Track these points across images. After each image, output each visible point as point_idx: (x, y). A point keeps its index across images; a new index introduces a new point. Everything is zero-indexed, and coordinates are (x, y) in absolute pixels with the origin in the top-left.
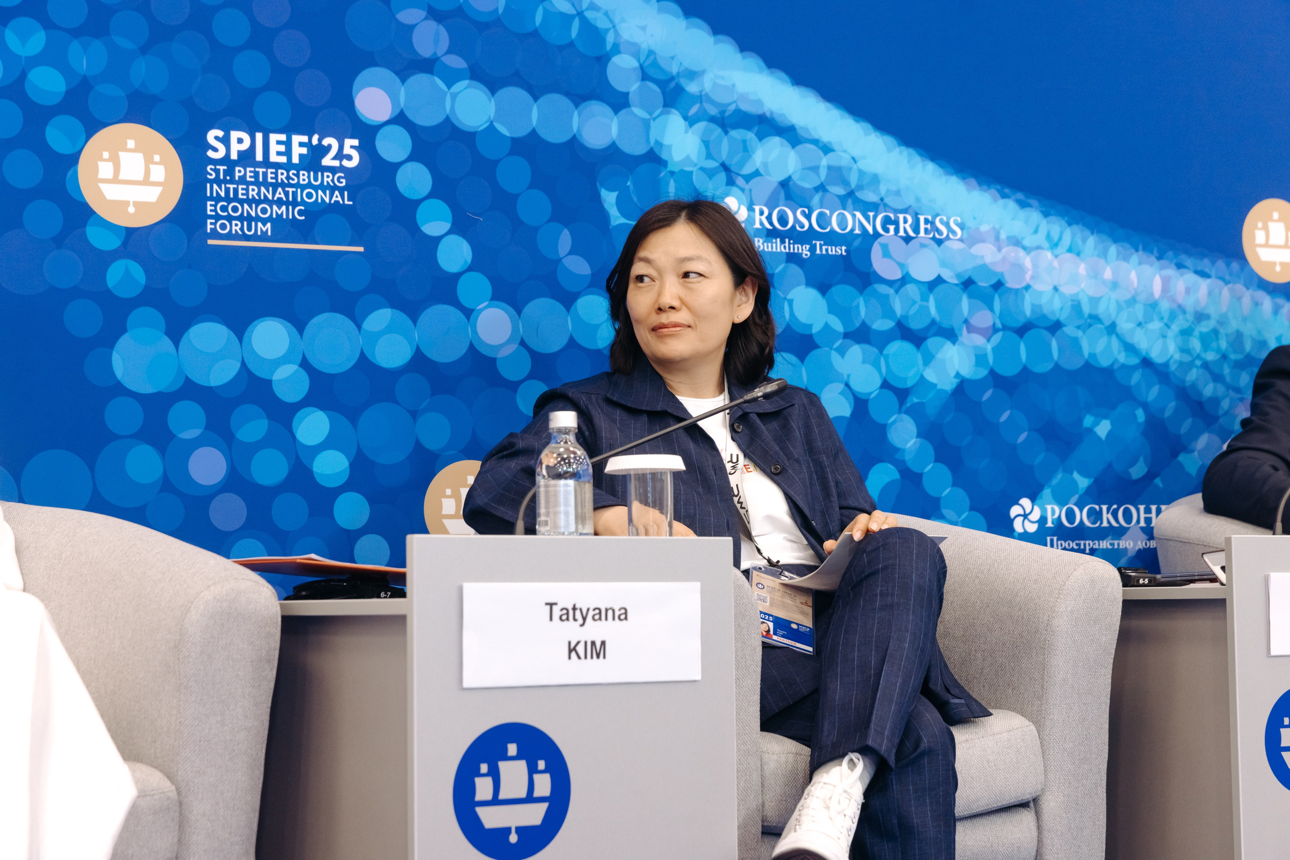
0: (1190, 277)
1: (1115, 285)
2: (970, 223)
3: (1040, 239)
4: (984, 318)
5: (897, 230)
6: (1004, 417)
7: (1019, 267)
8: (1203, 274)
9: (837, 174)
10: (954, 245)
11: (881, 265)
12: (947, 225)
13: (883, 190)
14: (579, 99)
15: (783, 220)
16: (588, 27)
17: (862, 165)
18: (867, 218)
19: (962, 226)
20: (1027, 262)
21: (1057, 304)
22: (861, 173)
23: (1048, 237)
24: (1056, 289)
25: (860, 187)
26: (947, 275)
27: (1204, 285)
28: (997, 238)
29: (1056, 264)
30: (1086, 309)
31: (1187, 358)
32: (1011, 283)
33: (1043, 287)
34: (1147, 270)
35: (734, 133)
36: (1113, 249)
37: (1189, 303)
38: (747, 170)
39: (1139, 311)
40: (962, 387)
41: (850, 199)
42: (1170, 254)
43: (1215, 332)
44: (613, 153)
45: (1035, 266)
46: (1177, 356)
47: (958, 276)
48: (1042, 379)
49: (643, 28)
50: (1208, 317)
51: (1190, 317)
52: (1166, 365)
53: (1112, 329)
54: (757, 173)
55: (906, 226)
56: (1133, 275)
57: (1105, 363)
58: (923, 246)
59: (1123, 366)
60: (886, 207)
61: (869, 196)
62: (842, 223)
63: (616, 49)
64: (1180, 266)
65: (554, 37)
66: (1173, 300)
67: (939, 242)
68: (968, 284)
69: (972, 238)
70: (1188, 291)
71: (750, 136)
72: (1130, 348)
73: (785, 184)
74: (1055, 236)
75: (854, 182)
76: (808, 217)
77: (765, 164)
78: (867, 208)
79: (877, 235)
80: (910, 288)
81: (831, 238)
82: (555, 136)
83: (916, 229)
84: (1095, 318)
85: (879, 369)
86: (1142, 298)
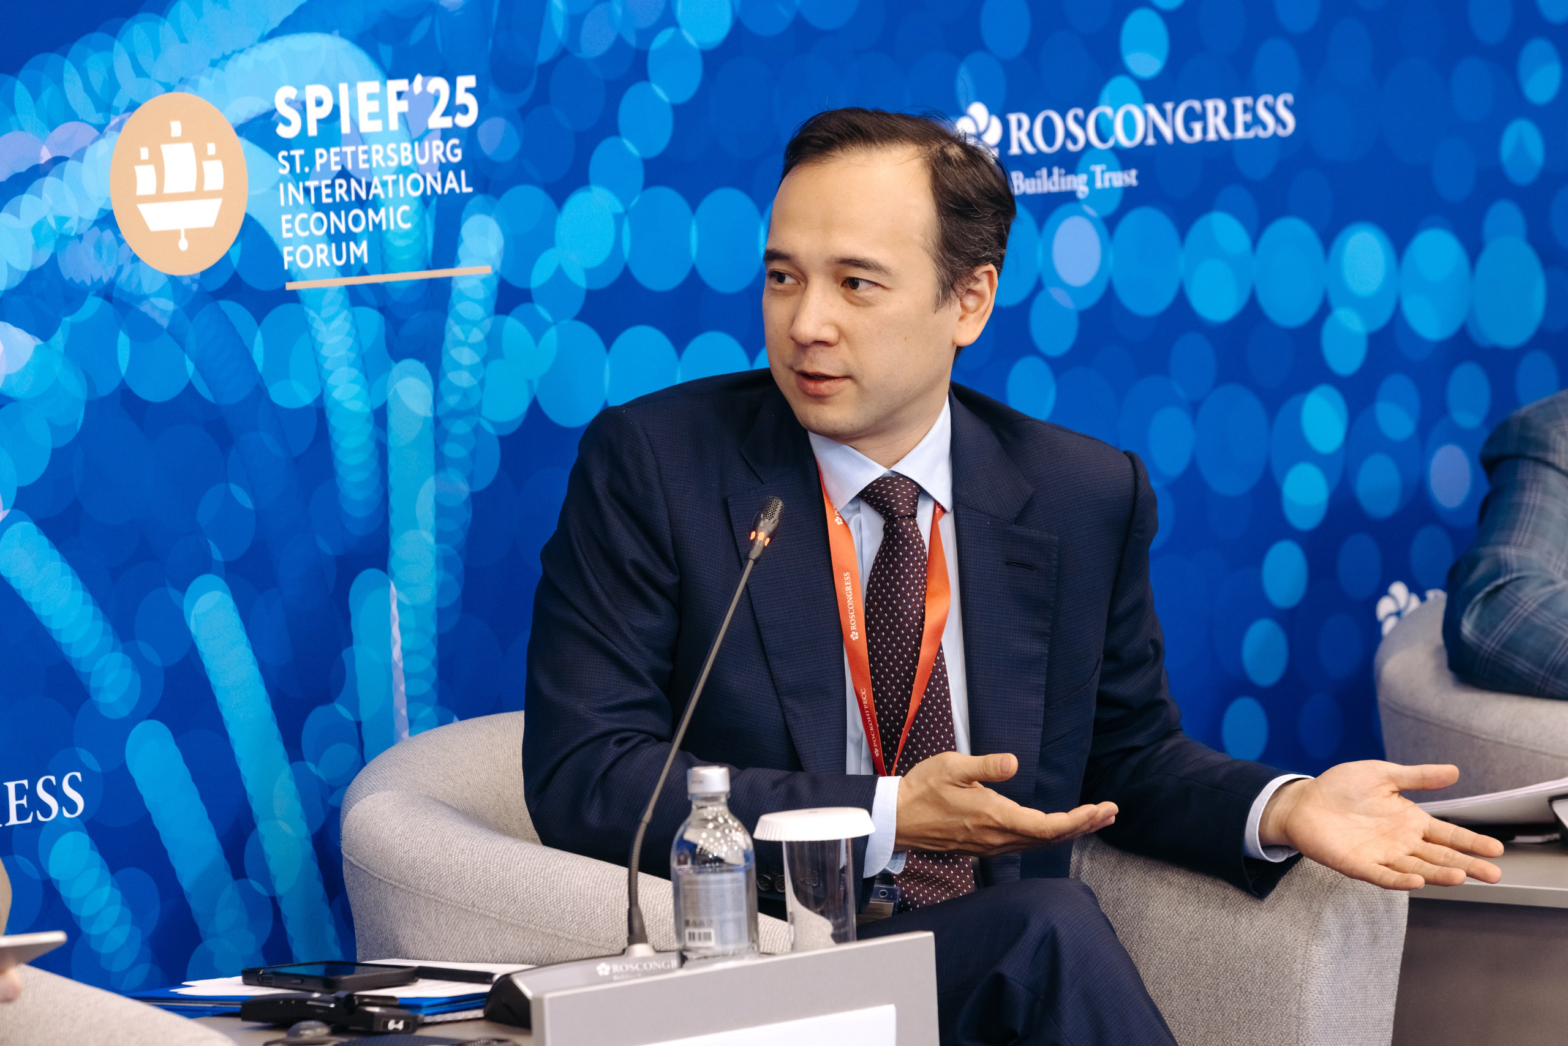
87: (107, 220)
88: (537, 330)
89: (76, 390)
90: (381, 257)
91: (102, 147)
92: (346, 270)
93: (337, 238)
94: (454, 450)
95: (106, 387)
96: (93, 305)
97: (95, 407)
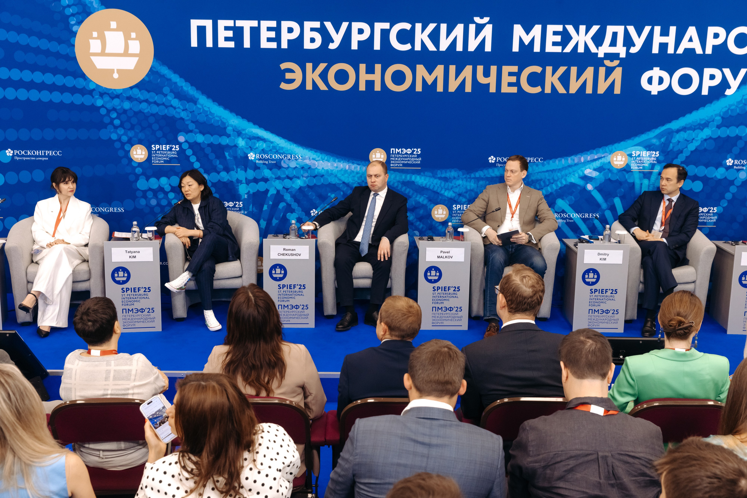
0: (355, 165)
1: (337, 167)
2: (304, 156)
3: (320, 158)
4: (306, 175)
5: (287, 158)
6: (310, 193)
7: (315, 164)
8: (359, 165)
9: (274, 147)
10: (300, 160)
11: (283, 164)
12: (298, 156)
13: (284, 150)
14: (220, 136)
15: (262, 156)
16: (223, 123)
17: (279, 145)
18: (281, 156)
19: (301, 157)
20: (316, 163)
21: (323, 171)
22: (279, 147)
23: (322, 158)
24: (323, 168)
25: (279, 150)
26: (298, 166)
27: (359, 167)
28: (310, 159)
29: (323, 163)
30: (330, 172)
31: (354, 182)
32: (313, 167)
33: (320, 168)
34: (345, 164)
35: (252, 141)
36: (337, 160)
37: (355, 170)
38: (255, 147)
39: (343, 172)
40: (301, 188)
41: (277, 152)
42: (351, 161)
43: (361, 176)
44: (227, 146)
45: (318, 164)
46: (351, 181)
47: (300, 166)
48: (319, 186)
49: (234, 122)
50: (359, 173)
51: (355, 173)
52: (349, 183)
53: (336, 176)
54: (257, 148)
55: (289, 156)
56: (342, 165)
57: (334, 183)
58: (293, 161)
59: (338, 183)
60: (285, 153)
61: (282, 152)
62: (275, 157)
63: (228, 126)
64: (353, 163)
66: (351, 170)
67: (296, 160)
68: (303, 168)
69: (304, 159)
70: (355, 168)
71: (256, 141)
72: (340, 180)
73: (263, 150)
74: (323, 157)
75: (278, 148)
76: (268, 156)
77: (259, 146)
78: (280, 154)
79: (282, 159)
80: (289, 169)
81: (273, 160)
82: (216, 143)
83: (291, 157)
84: (332, 174)
85: (282, 184)
86: (344, 169)
87: (609, 163)
89: (604, 178)
90: (644, 169)
91: (609, 156)
92: (639, 170)
93: (638, 166)
95: (608, 178)
96: (607, 170)
97: (606, 180)
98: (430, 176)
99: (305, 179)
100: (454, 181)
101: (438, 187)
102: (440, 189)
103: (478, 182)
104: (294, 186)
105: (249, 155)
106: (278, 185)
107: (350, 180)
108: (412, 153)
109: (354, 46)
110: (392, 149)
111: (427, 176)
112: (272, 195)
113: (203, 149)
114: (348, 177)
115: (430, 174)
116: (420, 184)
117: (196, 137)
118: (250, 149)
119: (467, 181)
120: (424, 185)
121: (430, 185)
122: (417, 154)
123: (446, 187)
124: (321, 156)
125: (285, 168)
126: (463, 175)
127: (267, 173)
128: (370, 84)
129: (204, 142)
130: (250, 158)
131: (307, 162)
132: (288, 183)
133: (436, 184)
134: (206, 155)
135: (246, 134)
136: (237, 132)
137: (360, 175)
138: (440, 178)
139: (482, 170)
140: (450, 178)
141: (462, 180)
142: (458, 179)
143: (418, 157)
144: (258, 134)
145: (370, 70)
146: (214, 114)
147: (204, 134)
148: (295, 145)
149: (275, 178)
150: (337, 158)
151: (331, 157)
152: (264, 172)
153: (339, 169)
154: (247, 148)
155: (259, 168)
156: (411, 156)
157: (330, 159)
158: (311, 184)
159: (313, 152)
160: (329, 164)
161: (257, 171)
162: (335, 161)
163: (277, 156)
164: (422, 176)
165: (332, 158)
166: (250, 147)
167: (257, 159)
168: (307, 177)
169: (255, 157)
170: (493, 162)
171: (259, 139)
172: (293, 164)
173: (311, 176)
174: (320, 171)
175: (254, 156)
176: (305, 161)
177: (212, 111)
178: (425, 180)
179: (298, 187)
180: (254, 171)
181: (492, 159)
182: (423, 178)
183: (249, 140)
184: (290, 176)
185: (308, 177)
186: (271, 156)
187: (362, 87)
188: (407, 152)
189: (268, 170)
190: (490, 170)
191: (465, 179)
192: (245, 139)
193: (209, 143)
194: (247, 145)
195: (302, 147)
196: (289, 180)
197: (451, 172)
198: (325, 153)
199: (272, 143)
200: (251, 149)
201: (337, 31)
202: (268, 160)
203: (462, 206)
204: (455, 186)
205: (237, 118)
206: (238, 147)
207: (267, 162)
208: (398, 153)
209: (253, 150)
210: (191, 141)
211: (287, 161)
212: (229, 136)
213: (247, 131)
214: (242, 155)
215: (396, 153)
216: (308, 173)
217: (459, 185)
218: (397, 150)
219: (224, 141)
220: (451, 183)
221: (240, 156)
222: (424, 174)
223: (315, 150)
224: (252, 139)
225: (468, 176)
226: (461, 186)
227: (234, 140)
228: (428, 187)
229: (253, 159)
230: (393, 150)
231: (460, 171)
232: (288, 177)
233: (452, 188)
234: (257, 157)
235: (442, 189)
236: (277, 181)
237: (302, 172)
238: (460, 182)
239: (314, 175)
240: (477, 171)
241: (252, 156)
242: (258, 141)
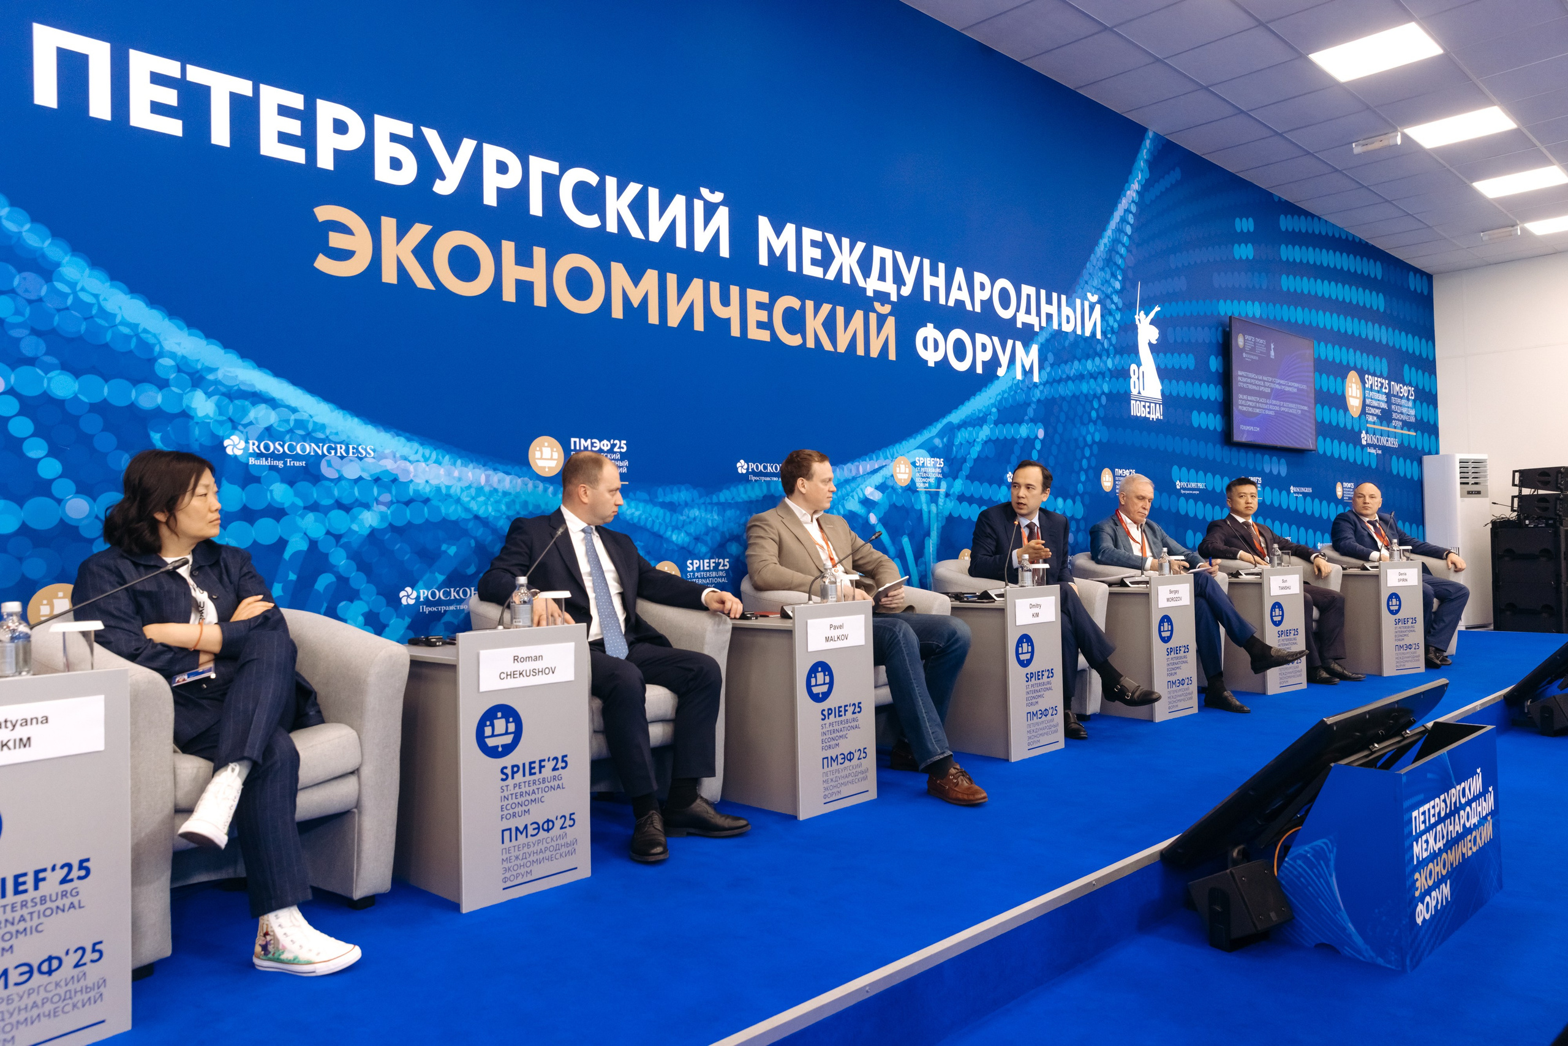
0: (501, 475)
1: (460, 479)
2: (379, 449)
3: (419, 456)
4: (386, 497)
5: (336, 453)
6: (398, 546)
7: (408, 472)
8: (508, 473)
9: (300, 423)
10: (369, 460)
11: (325, 470)
12: (365, 450)
13: (328, 432)
14: (135, 382)
15: (267, 447)
16: (142, 343)
17: (315, 419)
18: (319, 447)
19: (374, 451)
20: (411, 468)
21: (428, 489)
22: (315, 423)
23: (423, 456)
24: (427, 482)
25: (314, 431)
26: (365, 476)
27: (508, 478)
28: (394, 456)
29: (427, 469)
30: (444, 491)
31: (498, 514)
32: (402, 479)
33: (420, 481)
34: (477, 471)
35: (237, 402)
36: (459, 462)
37: (500, 488)
38: (245, 421)
39: (473, 491)
40: (373, 533)
41: (308, 437)
42: (490, 463)
43: (513, 501)
44: (158, 412)
45: (416, 470)
46: (493, 514)
47: (371, 476)
48: (419, 527)
49: (179, 344)
50: (510, 494)
51: (500, 494)
52: (487, 518)
53: (458, 501)
54: (251, 423)
55: (341, 450)
56: (470, 474)
57: (454, 518)
58: (351, 461)
59: (464, 519)
60: (330, 441)
61: (321, 436)
62: (303, 449)
63: (161, 354)
64: (495, 469)
65: (120, 347)
66: (491, 486)
67: (361, 459)
68: (377, 480)
69: (380, 457)
70: (499, 481)
71: (247, 403)
72: (467, 510)
73: (268, 429)
74: (427, 455)
75: (310, 427)
76: (283, 446)
77: (256, 419)
78: (317, 441)
79: (324, 455)
80: (343, 482)
81: (297, 457)
82: (120, 402)
83: (347, 451)
84: (448, 496)
85: (323, 523)
86: (475, 485)
87: (892, 476)
88: (951, 501)
89: (888, 503)
90: (930, 487)
91: (892, 464)
92: (925, 488)
93: (924, 483)
94: (939, 519)
95: (892, 503)
96: (890, 489)
97: (890, 506)
98: (645, 501)
99: (383, 508)
100: (686, 511)
101: (660, 524)
102: (663, 527)
103: (724, 512)
104: (355, 527)
105: (226, 443)
106: (312, 525)
107: (490, 509)
108: (611, 451)
109: (490, 199)
110: (573, 440)
111: (640, 501)
112: (296, 554)
113: (73, 421)
114: (486, 504)
115: (645, 496)
116: (628, 518)
117: (50, 380)
118: (230, 425)
119: (706, 510)
120: (636, 520)
121: (647, 519)
122: (620, 452)
123: (674, 523)
124: (421, 450)
125: (331, 480)
126: (700, 497)
127: (280, 493)
128: (525, 288)
129: (75, 398)
130: (229, 451)
131: (389, 465)
132: (338, 520)
133: (657, 517)
134: (86, 440)
135: (217, 382)
136: (190, 374)
137: (512, 497)
138: (663, 505)
139: (728, 488)
140: (679, 505)
141: (699, 509)
142: (692, 507)
143: (622, 460)
144: (253, 385)
145: (524, 259)
146: (115, 316)
147: (77, 374)
148: (356, 420)
149: (305, 508)
150: (461, 457)
151: (445, 453)
152: (271, 491)
153: (465, 484)
154: (221, 423)
155: (257, 480)
156: (609, 456)
157: (443, 457)
158: (399, 523)
159: (403, 439)
160: (442, 471)
161: (252, 487)
162: (454, 464)
163: (310, 448)
164: (632, 500)
165: (447, 457)
166: (231, 420)
167: (251, 455)
168: (389, 505)
169: (246, 449)
170: (744, 471)
171: (257, 398)
172: (352, 471)
173: (398, 502)
174: (420, 488)
175: (242, 444)
176: (383, 462)
177: (110, 306)
178: (637, 509)
179: (366, 532)
180: (243, 489)
181: (742, 467)
182: (633, 504)
183: (227, 400)
184: (346, 501)
185: (392, 503)
186: (291, 448)
187: (509, 294)
188: (602, 448)
189: (284, 487)
190: (741, 488)
191: (703, 507)
192: (215, 398)
193: (97, 399)
194: (221, 414)
195: (375, 426)
196: (342, 513)
197: (679, 491)
198: (431, 444)
199: (294, 410)
200: (234, 425)
201: (453, 154)
202: (283, 456)
203: (701, 561)
204: (688, 520)
205: (190, 334)
206: (192, 418)
207: (280, 464)
208: (586, 449)
209: (240, 427)
210: (30, 391)
211: (336, 462)
212: (162, 384)
213: (220, 375)
214: (206, 441)
215: (582, 448)
216: (390, 492)
217: (695, 519)
218: (582, 440)
219: (149, 398)
220: (682, 515)
221: (201, 444)
222: (635, 495)
223: (407, 435)
224: (237, 398)
225: (708, 500)
226: (698, 521)
227: (180, 397)
228: (642, 524)
229: (239, 453)
230: (575, 442)
231: (694, 489)
232: (340, 505)
233: (683, 526)
234: (252, 448)
235: (667, 528)
236: (311, 516)
237: (375, 491)
238: (695, 512)
239: (406, 499)
240: (720, 490)
241: (235, 445)
242: (254, 404)
